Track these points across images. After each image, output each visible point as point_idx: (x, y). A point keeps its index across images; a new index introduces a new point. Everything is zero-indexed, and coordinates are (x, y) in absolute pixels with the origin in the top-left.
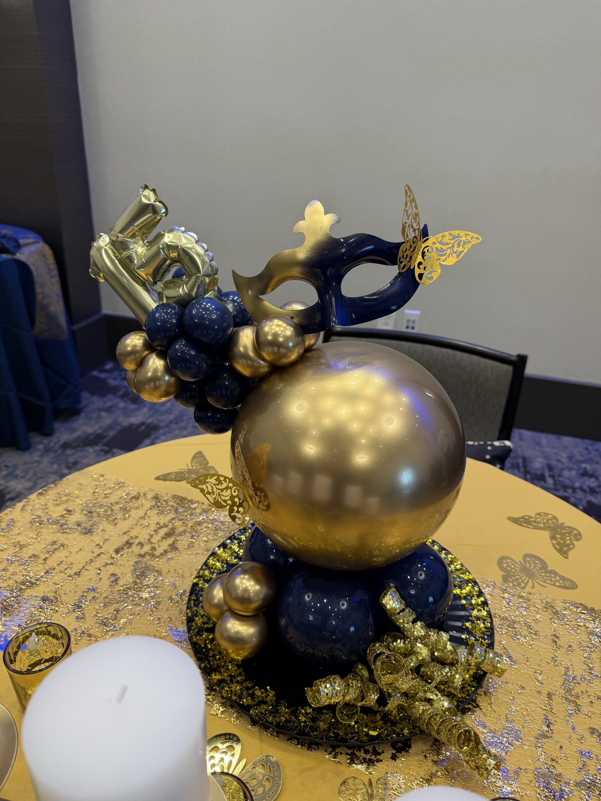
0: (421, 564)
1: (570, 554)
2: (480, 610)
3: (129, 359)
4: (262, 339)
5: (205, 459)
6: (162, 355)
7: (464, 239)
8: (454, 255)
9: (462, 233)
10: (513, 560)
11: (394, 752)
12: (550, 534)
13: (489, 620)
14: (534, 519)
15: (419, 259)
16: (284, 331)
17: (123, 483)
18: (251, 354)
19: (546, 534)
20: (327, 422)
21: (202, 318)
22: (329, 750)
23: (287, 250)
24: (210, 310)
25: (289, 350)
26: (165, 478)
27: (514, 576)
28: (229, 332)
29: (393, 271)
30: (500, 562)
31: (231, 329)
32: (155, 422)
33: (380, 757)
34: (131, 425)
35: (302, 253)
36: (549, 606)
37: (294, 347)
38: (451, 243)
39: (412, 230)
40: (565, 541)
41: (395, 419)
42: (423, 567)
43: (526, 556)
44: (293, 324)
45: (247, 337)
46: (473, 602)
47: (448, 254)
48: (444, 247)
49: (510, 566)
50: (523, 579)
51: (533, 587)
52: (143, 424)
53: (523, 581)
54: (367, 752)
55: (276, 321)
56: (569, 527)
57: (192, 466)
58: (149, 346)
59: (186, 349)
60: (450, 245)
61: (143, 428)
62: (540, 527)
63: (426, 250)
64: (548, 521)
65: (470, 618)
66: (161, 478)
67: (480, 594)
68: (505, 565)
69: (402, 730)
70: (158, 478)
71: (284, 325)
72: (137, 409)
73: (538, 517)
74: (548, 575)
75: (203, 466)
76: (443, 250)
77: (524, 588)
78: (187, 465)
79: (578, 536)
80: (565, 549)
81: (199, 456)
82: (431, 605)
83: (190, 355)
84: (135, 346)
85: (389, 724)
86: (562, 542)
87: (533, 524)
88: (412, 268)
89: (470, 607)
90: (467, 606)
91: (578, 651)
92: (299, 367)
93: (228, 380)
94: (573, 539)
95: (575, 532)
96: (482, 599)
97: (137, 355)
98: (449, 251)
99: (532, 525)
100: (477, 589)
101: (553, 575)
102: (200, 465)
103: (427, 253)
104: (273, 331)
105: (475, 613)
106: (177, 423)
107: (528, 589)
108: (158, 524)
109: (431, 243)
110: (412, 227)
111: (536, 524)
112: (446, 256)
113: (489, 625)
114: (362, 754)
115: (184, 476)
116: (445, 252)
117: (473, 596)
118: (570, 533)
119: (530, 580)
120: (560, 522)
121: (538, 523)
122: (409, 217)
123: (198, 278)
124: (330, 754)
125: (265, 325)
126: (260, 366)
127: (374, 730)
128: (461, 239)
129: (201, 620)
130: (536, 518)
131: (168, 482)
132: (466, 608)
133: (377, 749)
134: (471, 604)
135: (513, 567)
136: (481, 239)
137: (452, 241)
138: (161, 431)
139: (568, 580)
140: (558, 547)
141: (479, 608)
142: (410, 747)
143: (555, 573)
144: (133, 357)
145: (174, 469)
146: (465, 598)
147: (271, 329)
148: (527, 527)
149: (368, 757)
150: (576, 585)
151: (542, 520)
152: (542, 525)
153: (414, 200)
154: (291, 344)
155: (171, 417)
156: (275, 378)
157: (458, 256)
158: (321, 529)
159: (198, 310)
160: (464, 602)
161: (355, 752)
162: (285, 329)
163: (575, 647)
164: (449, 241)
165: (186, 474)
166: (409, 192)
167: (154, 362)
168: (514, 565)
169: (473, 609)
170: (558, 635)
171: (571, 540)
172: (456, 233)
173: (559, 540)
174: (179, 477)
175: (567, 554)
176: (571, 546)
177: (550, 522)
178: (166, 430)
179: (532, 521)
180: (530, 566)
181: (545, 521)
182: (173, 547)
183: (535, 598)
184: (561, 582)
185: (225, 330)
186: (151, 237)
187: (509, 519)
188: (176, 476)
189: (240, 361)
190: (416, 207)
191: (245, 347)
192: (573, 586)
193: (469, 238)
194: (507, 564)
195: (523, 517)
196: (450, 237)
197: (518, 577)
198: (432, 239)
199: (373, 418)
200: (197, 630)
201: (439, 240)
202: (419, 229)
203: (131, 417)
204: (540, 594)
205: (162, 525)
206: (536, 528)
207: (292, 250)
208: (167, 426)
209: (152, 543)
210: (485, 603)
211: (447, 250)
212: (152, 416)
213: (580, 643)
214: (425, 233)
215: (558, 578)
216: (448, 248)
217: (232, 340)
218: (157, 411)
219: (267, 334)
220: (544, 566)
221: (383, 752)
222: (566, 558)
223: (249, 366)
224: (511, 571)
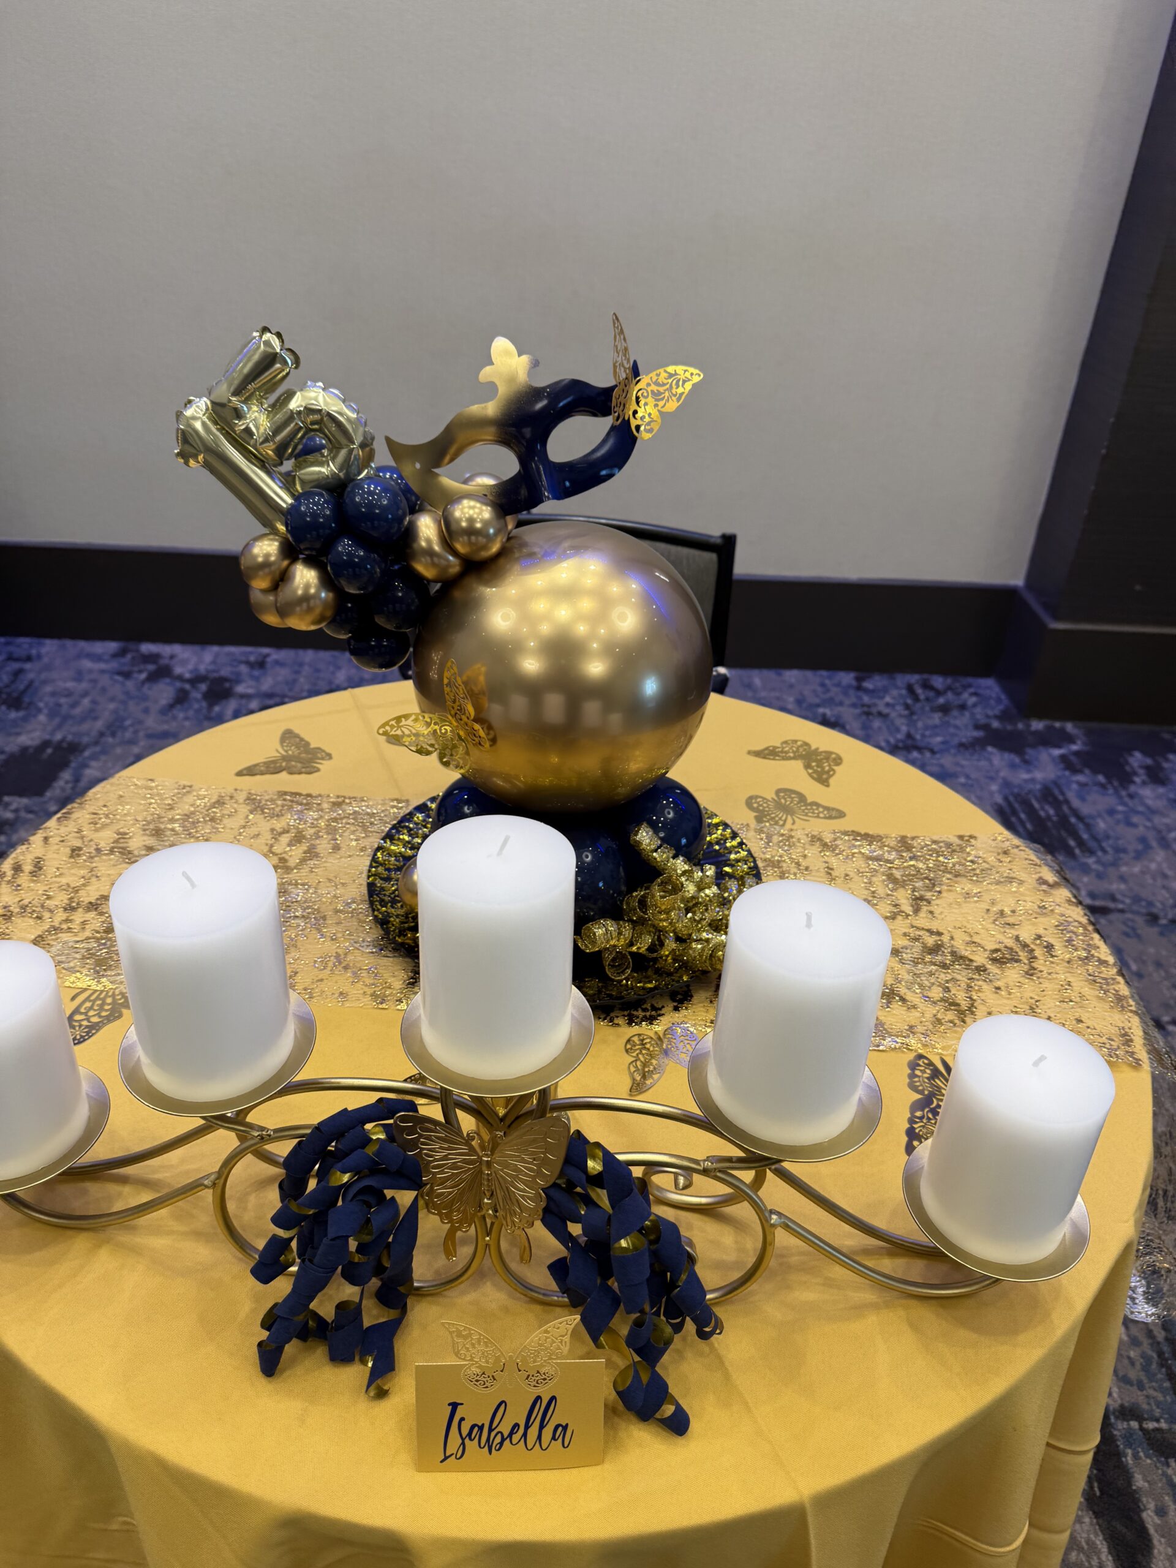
0: (667, 800)
1: (832, 781)
2: (739, 852)
3: (261, 573)
4: (454, 527)
5: (302, 740)
6: (311, 562)
7: (682, 377)
8: (674, 398)
9: (680, 369)
10: (764, 798)
11: (675, 1004)
12: (804, 763)
13: (751, 860)
14: (780, 750)
15: (634, 406)
16: (480, 513)
17: (190, 787)
18: (437, 548)
19: (798, 765)
20: (545, 629)
21: (370, 505)
22: (602, 1016)
23: (476, 406)
24: (376, 494)
25: (490, 539)
26: (250, 771)
27: (769, 815)
28: (406, 523)
29: (606, 422)
30: (749, 802)
31: (408, 519)
32: (70, 738)
33: (662, 1012)
34: (24, 749)
35: (491, 409)
36: (815, 839)
37: (496, 534)
38: (668, 383)
39: (622, 369)
40: (823, 768)
41: (627, 612)
42: (669, 803)
43: (778, 792)
44: (489, 501)
45: (427, 527)
46: (728, 845)
47: (666, 398)
48: (661, 389)
49: (761, 805)
50: (780, 816)
51: (794, 823)
52: (46, 744)
53: (780, 819)
54: (645, 1010)
55: (465, 502)
56: (825, 752)
57: (286, 751)
58: (290, 552)
59: (352, 550)
60: (668, 386)
61: (49, 751)
62: (790, 756)
63: (640, 394)
64: (798, 749)
65: (728, 862)
66: (245, 772)
67: (734, 835)
68: (755, 805)
69: (681, 977)
70: (240, 774)
71: (478, 505)
72: (25, 719)
73: (784, 746)
74: (809, 807)
75: (302, 749)
76: (660, 393)
77: (783, 825)
78: (277, 751)
79: (838, 760)
80: (825, 776)
81: (288, 736)
82: (684, 849)
83: (358, 557)
84: (267, 555)
85: (664, 975)
86: (819, 769)
87: (780, 754)
88: (626, 418)
89: (726, 851)
90: (722, 851)
91: (856, 878)
92: (502, 561)
93: (402, 591)
94: (832, 764)
95: (834, 756)
96: (738, 840)
97: (273, 568)
98: (667, 394)
99: (779, 756)
100: (729, 831)
101: (814, 807)
102: (298, 748)
103: (641, 398)
104: (467, 515)
105: (733, 856)
106: (113, 735)
107: (788, 825)
108: (272, 830)
109: (645, 384)
110: (623, 366)
111: (784, 755)
112: (664, 401)
113: (752, 864)
114: (641, 1014)
115: (281, 766)
116: (663, 395)
117: (727, 839)
118: (827, 759)
119: (789, 817)
120: (813, 747)
121: (786, 752)
122: (618, 353)
123: (351, 451)
124: (605, 1019)
125: (454, 510)
126: (449, 565)
127: (650, 982)
128: (679, 377)
129: (398, 920)
130: (783, 748)
131: (258, 777)
132: (721, 853)
133: (656, 1005)
134: (726, 848)
135: (765, 805)
136: (702, 376)
137: (670, 381)
138: (87, 753)
139: (833, 809)
140: (815, 776)
141: (737, 850)
142: (692, 996)
143: (818, 805)
144: (267, 570)
145: (259, 758)
146: (718, 843)
147: (463, 513)
148: (774, 759)
149: (648, 1014)
150: (844, 813)
151: (791, 748)
152: (792, 755)
153: (622, 332)
154: (491, 531)
155: (99, 725)
156: (471, 581)
157: (678, 399)
158: (555, 760)
159: (362, 496)
160: (717, 847)
161: (632, 1012)
162: (482, 511)
163: (852, 874)
164: (665, 381)
165: (281, 763)
166: (616, 322)
167: (302, 577)
168: (766, 803)
169: (730, 853)
170: (831, 867)
171: (829, 765)
172: (671, 369)
173: (815, 768)
174: (272, 768)
175: (828, 782)
176: (831, 773)
177: (801, 750)
178: (98, 749)
179: (779, 752)
180: (786, 801)
181: (794, 749)
182: (311, 853)
183: (798, 834)
184: (826, 812)
185: (401, 520)
186: (273, 398)
187: (749, 753)
188: (267, 767)
189: (423, 560)
190: (625, 339)
191: (428, 541)
192: (841, 815)
193: (688, 375)
194: (758, 803)
195: (767, 749)
196: (666, 375)
197: (773, 815)
198: (645, 380)
199: (600, 617)
200: (397, 931)
201: (654, 380)
202: (629, 368)
203: (18, 734)
204: (803, 829)
205: (279, 830)
206: (784, 759)
207: (483, 405)
208: (96, 743)
209: (277, 855)
210: (741, 844)
211: (664, 393)
212: (59, 727)
213: (858, 870)
214: (635, 372)
215: (821, 810)
216: (665, 390)
217: (409, 534)
218: (66, 718)
219: (460, 520)
220: (802, 798)
221: (663, 1007)
222: (828, 786)
223: (434, 564)
224: (763, 811)
